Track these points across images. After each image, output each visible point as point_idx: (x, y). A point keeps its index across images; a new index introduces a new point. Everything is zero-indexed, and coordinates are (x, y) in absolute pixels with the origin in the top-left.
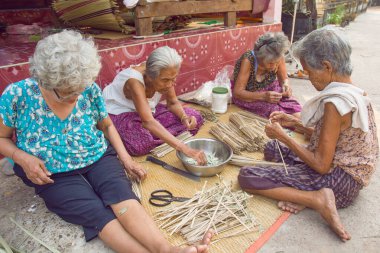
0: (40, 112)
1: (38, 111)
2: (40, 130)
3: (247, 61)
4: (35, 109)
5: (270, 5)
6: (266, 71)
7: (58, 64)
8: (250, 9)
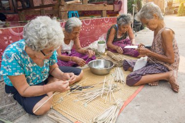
0: (30, 65)
1: (29, 65)
2: (31, 75)
3: (113, 29)
4: (28, 64)
5: (122, 8)
6: (123, 33)
7: (45, 33)
8: (113, 9)
